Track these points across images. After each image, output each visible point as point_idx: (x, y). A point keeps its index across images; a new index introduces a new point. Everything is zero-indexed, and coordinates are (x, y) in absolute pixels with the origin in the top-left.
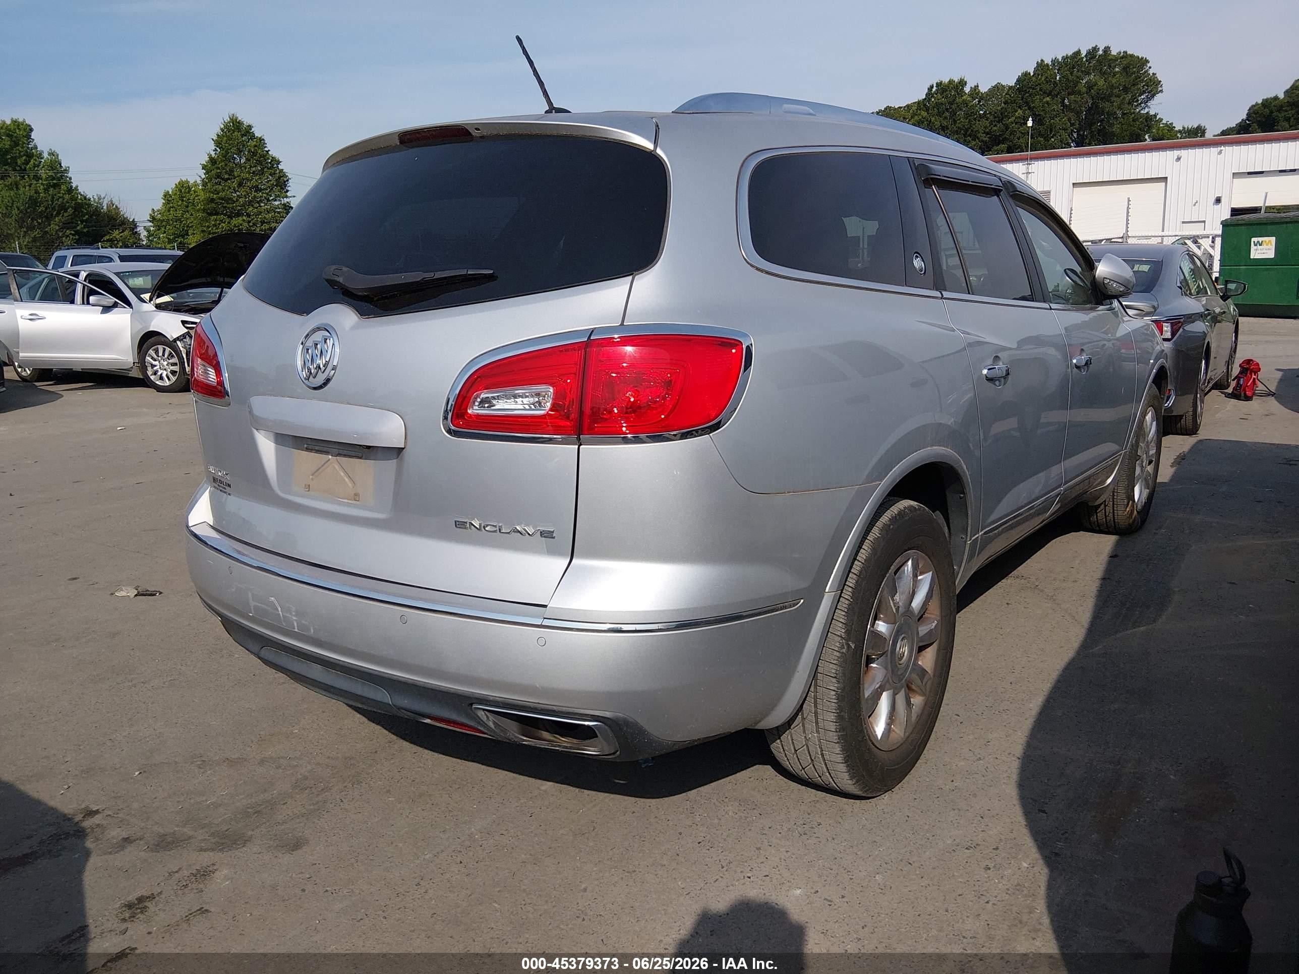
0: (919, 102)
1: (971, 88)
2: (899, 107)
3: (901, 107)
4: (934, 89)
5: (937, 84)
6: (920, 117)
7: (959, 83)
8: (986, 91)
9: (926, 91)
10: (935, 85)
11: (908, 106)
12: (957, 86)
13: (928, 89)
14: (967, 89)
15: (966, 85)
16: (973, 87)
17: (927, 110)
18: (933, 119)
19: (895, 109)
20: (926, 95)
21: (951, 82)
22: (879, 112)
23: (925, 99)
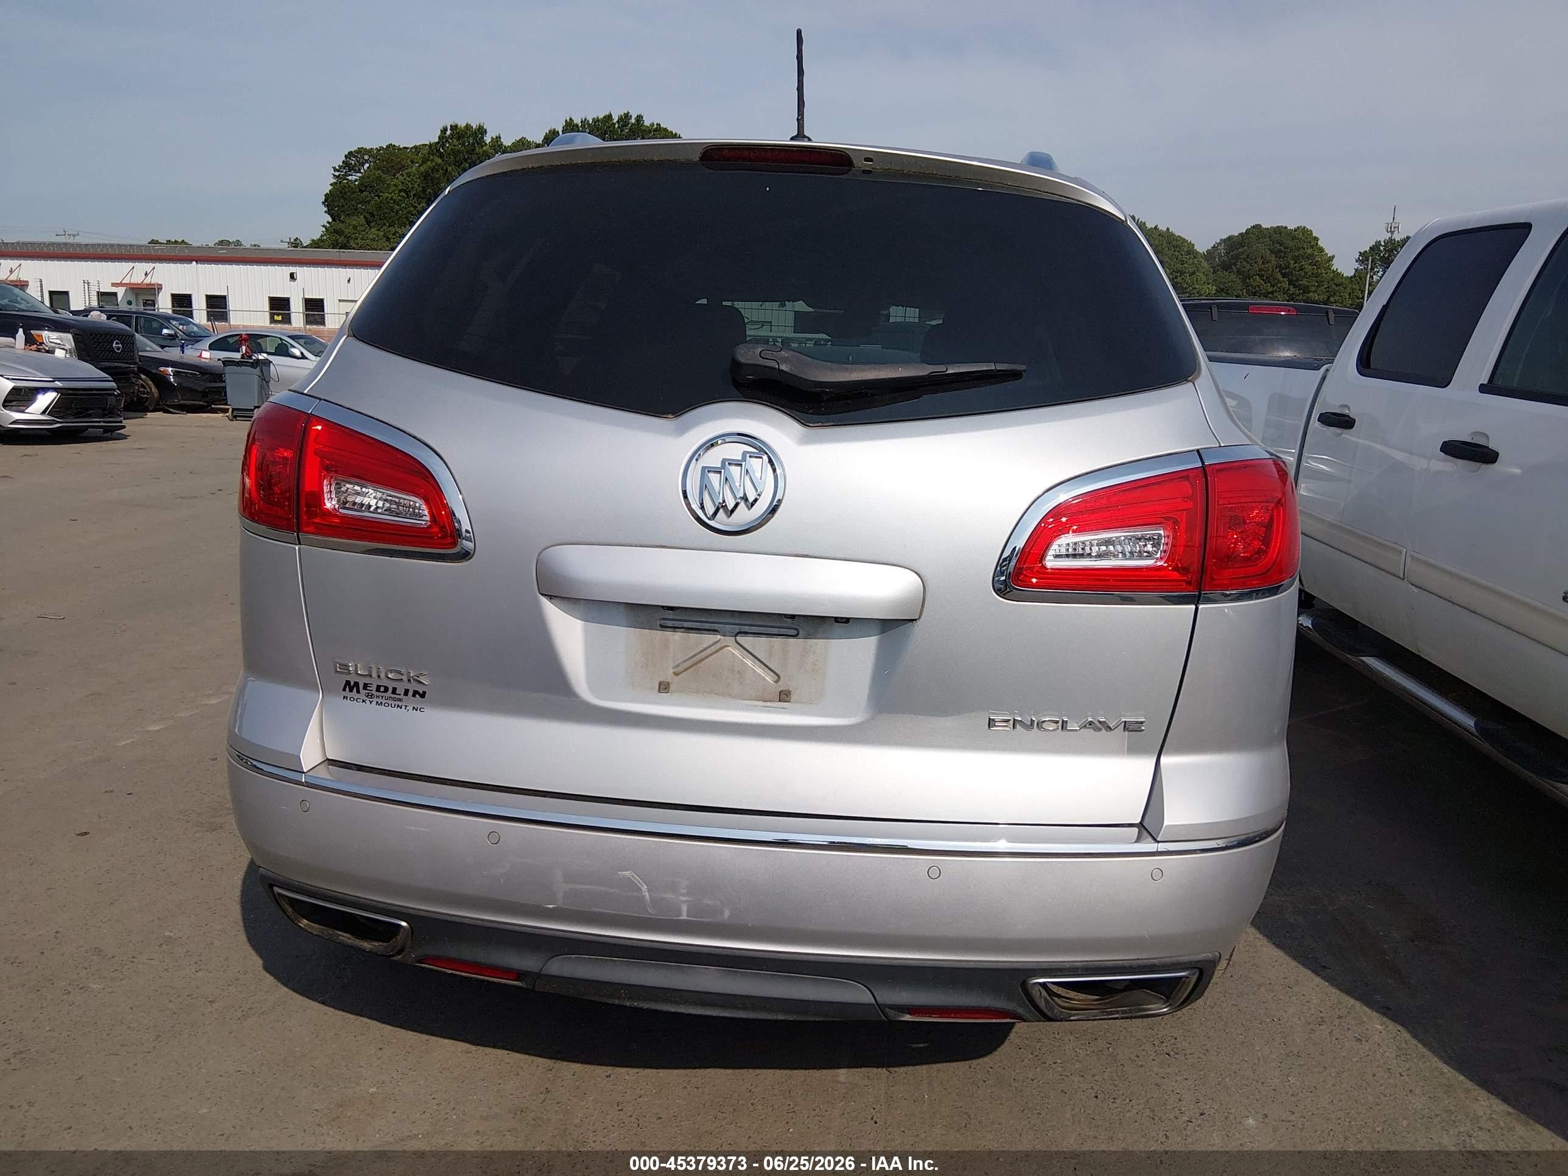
0: (430, 145)
1: (492, 138)
2: (404, 148)
3: (407, 148)
4: (449, 132)
5: (451, 126)
6: (434, 164)
7: (479, 130)
8: (510, 144)
9: (439, 133)
10: (449, 128)
11: (415, 147)
12: (476, 134)
13: (441, 131)
14: (488, 139)
15: (486, 133)
16: (494, 137)
17: (441, 156)
18: (450, 169)
19: (399, 149)
20: (439, 138)
21: (468, 127)
22: (380, 150)
23: (439, 143)
